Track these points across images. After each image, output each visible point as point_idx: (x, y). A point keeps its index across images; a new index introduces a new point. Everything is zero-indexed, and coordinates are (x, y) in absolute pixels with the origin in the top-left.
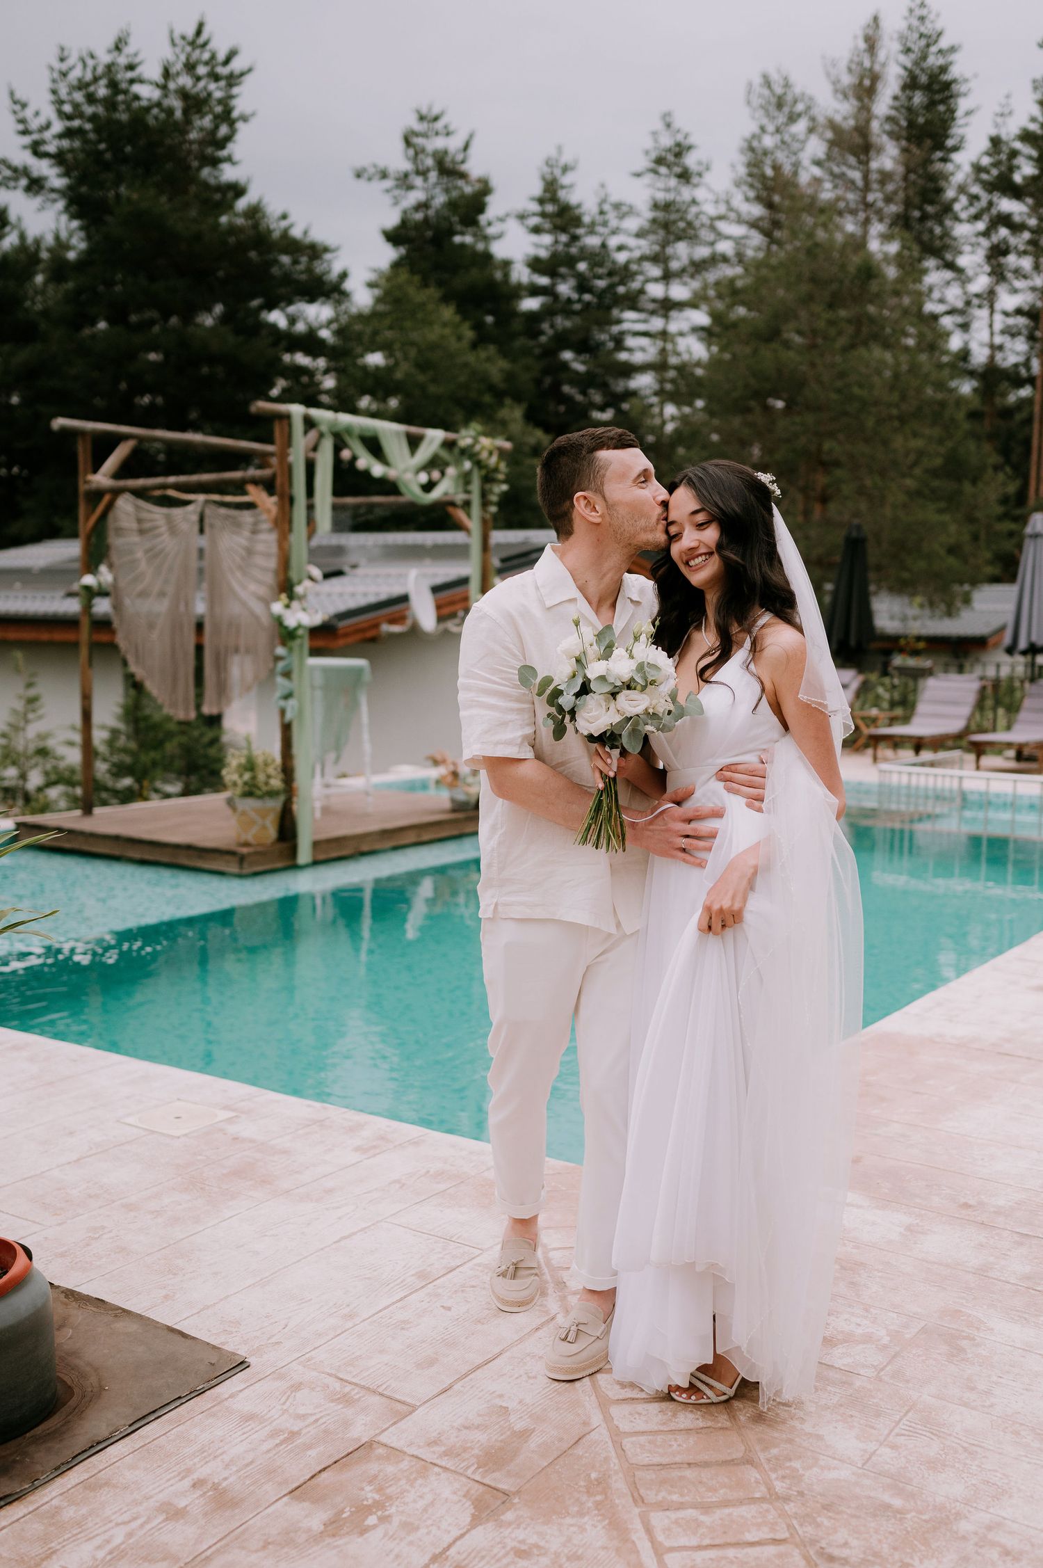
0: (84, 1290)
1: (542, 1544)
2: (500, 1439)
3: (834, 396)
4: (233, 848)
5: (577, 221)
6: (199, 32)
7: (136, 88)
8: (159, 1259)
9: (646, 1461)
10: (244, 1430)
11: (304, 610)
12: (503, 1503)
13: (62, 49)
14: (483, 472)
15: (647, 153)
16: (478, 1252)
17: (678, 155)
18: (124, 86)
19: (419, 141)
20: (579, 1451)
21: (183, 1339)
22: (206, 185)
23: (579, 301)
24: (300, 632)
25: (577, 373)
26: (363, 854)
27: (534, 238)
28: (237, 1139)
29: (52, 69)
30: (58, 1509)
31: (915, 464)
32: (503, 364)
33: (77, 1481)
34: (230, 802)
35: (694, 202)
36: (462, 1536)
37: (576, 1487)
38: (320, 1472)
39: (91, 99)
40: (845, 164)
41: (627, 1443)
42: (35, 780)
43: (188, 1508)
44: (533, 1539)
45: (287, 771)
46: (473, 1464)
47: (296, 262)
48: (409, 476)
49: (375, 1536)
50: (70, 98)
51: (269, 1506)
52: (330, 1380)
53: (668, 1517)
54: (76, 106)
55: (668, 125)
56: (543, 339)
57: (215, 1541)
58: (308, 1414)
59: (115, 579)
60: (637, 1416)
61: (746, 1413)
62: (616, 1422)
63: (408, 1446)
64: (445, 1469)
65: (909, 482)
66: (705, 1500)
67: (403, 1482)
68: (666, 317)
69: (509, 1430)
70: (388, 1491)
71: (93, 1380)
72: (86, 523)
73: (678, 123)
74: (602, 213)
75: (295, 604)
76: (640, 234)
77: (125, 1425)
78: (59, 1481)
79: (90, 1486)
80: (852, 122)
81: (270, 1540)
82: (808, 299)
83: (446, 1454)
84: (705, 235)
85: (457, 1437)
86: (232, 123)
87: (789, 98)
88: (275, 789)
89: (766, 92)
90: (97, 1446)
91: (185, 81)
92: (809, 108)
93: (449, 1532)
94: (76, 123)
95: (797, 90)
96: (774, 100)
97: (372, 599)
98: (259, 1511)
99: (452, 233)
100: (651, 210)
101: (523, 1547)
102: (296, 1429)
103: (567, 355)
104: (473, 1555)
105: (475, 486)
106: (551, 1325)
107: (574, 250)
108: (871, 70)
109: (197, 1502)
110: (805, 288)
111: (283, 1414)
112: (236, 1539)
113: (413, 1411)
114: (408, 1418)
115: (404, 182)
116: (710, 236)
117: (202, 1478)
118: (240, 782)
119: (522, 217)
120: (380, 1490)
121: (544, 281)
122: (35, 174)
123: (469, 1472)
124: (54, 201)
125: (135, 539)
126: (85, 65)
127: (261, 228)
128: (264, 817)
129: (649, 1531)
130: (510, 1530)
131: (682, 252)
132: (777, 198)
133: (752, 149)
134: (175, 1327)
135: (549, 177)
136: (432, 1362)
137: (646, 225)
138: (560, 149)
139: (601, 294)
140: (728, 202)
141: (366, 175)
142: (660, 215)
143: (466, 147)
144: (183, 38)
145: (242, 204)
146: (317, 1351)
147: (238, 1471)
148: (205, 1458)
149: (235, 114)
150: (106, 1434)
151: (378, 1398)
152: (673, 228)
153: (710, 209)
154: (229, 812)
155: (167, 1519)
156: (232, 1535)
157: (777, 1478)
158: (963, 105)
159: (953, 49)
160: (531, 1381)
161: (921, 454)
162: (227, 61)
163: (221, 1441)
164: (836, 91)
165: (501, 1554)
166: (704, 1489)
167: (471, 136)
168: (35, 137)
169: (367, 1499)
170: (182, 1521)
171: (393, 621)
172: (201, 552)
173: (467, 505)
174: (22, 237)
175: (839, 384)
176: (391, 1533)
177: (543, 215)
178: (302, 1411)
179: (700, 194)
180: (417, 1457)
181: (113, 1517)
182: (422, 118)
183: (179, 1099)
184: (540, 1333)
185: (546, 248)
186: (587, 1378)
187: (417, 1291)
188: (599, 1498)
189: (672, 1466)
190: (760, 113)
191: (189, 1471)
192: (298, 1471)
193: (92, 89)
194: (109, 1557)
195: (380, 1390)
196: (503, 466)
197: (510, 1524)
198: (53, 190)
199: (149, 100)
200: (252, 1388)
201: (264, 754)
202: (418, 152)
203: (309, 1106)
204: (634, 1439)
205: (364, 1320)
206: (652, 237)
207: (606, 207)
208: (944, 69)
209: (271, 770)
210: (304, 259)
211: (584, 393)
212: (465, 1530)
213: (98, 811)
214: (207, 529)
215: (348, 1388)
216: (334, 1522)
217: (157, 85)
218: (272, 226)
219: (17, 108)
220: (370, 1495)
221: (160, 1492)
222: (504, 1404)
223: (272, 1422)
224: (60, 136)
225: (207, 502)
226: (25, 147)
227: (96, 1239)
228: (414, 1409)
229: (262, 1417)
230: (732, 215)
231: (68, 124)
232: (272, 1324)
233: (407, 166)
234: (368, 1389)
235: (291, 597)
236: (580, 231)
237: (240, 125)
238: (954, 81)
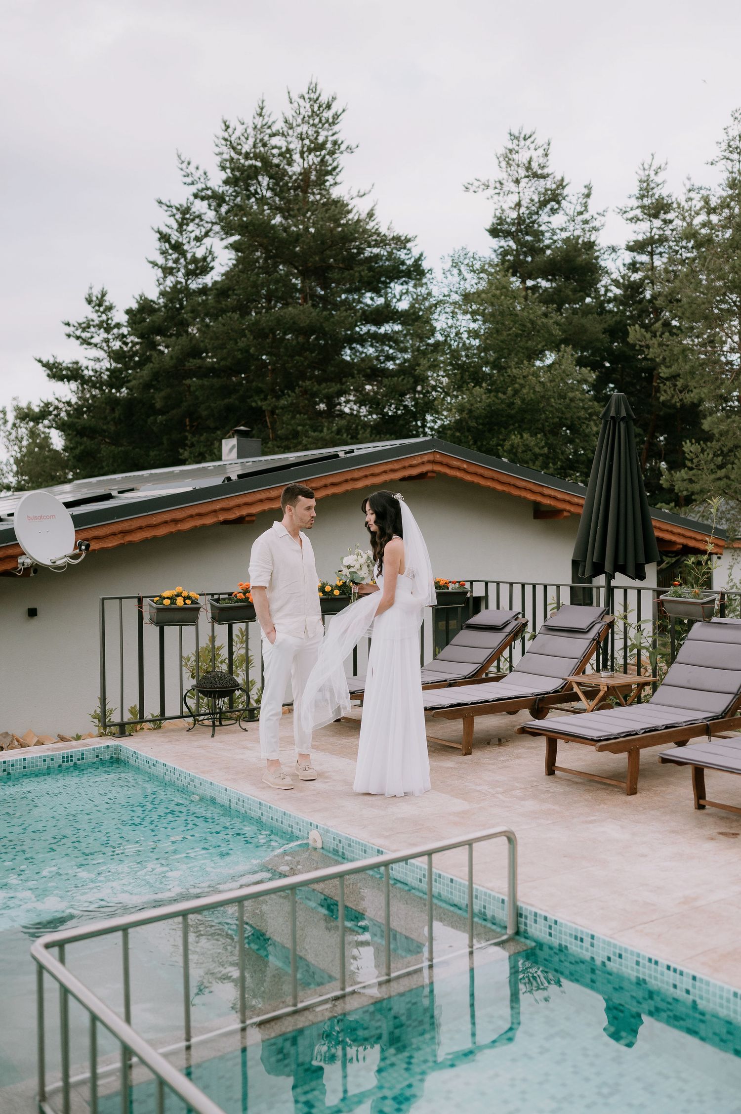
7: (272, 141)
13: (224, 122)
15: (719, 143)
18: (265, 140)
27: (633, 226)
29: (219, 138)
50: (231, 156)
54: (235, 162)
86: (335, 155)
91: (303, 129)
107: (668, 233)
115: (502, 189)
119: (622, 211)
121: (642, 259)
135: (644, 179)
138: (652, 155)
141: (472, 189)
143: (546, 155)
144: (299, 95)
162: (329, 107)
167: (549, 144)
177: (643, 207)
182: (514, 137)
185: (644, 233)
199: (280, 147)
217: (285, 136)
219: (183, 166)
224: (222, 184)
226: (191, 194)
231: (229, 174)
233: (503, 175)
236: (670, 216)
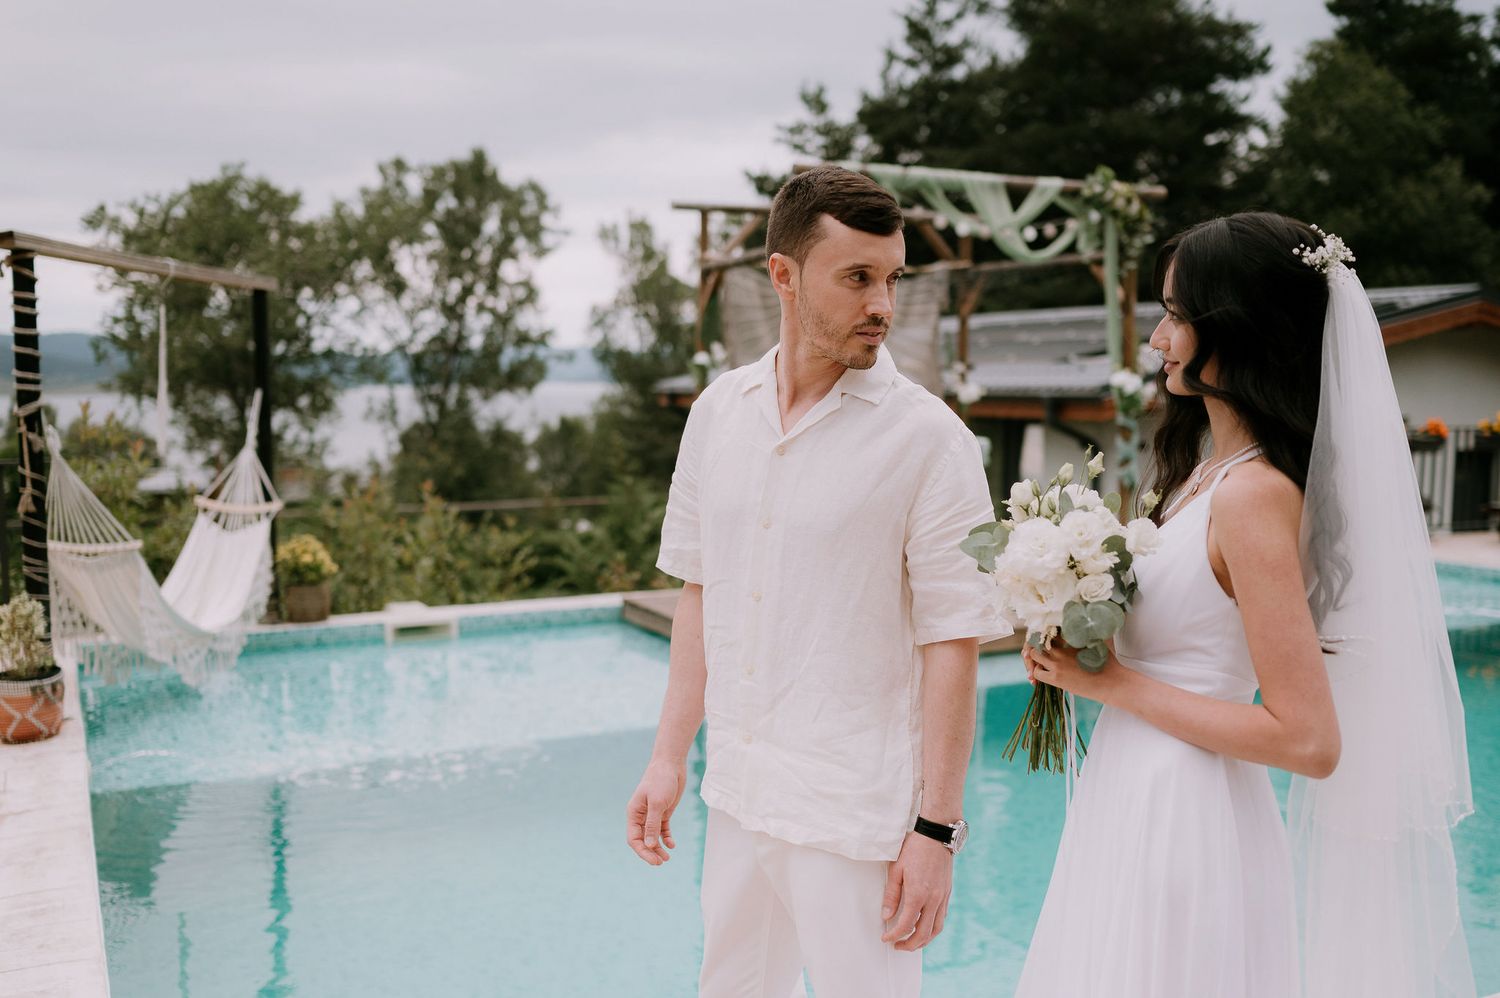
14: (1121, 223)
47: (1220, 43)
48: (1009, 233)
72: (701, 302)
105: (1111, 240)
196: (1148, 216)
210: (1228, 40)
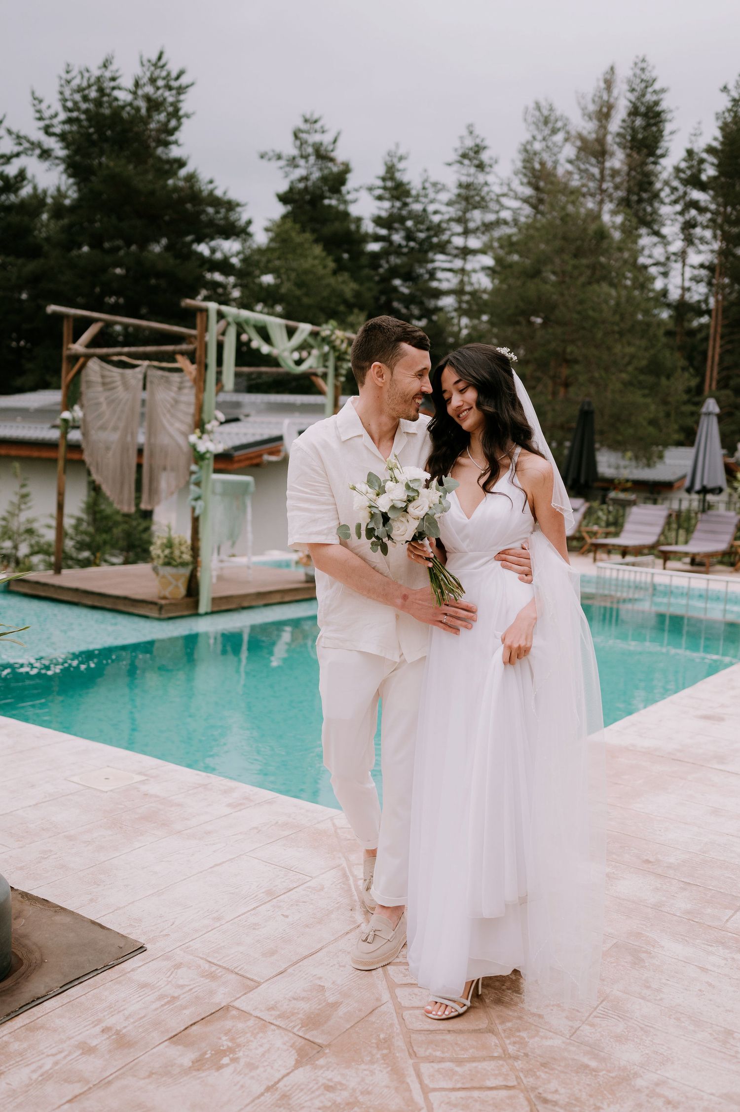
0: (35, 893)
1: (344, 1082)
2: (318, 1008)
3: (575, 316)
4: (155, 600)
5: (407, 193)
6: (160, 58)
7: (116, 93)
8: (88, 874)
9: (419, 1028)
10: (141, 994)
11: (211, 440)
12: (318, 1052)
13: (68, 65)
14: (337, 354)
15: (456, 150)
16: (308, 879)
17: (477, 152)
18: (108, 91)
19: (304, 136)
20: (372, 1018)
21: (101, 929)
22: (159, 159)
23: (407, 246)
24: (208, 455)
25: (403, 294)
26: (244, 608)
27: (378, 203)
28: (147, 794)
29: (61, 78)
30: (7, 1044)
31: (629, 363)
32: (354, 285)
33: (22, 1024)
34: (155, 569)
35: (486, 184)
36: (288, 1074)
37: (370, 1043)
38: (191, 1025)
39: (85, 99)
40: (589, 163)
41: (406, 1014)
42: (24, 550)
43: (98, 1047)
44: (338, 1078)
45: (195, 550)
46: (298, 1025)
47: (217, 212)
48: (286, 354)
49: (227, 1072)
50: (71, 97)
51: (154, 1048)
52: (202, 962)
53: (432, 1067)
54: (75, 103)
55: (471, 133)
56: (381, 271)
57: (116, 1070)
58: (185, 985)
59: (85, 415)
60: (414, 996)
61: (490, 997)
62: (399, 1000)
63: (254, 1010)
64: (279, 1027)
65: (624, 376)
66: (459, 1056)
67: (248, 1035)
68: (465, 259)
69: (325, 1001)
70: (238, 1041)
71: (37, 955)
72: (66, 377)
73: (477, 131)
74: (424, 188)
75: (205, 436)
76: (449, 204)
77: (57, 987)
78: (9, 1024)
79: (31, 1028)
80: (594, 136)
81: (154, 1071)
82: (561, 251)
83: (279, 1016)
84: (493, 206)
85: (288, 1005)
86: (179, 119)
87: (552, 118)
88: (186, 561)
89: (537, 113)
90: (37, 1001)
91: (149, 89)
92: (565, 125)
93: (279, 1071)
94: (75, 114)
95: (558, 113)
96: (542, 119)
97: (258, 438)
98: (147, 1050)
99: (323, 197)
100: (457, 188)
101: (331, 1084)
102: (176, 995)
103: (397, 282)
104: (295, 1088)
105: (331, 363)
106: (357, 931)
107: (404, 213)
108: (608, 102)
109: (104, 1042)
110: (558, 243)
111: (168, 984)
112: (130, 1069)
113: (259, 986)
114: (254, 991)
115: (292, 162)
116: (497, 207)
117: (108, 1025)
118: (162, 555)
119: (370, 189)
120: (232, 1040)
121: (383, 232)
122: (46, 146)
123: (295, 1030)
124: (57, 165)
125: (100, 389)
126: (82, 77)
127: (195, 189)
128: (177, 580)
129: (419, 1076)
130: (322, 1071)
131: (477, 217)
132: (542, 184)
133: (526, 151)
134: (96, 921)
135: (389, 164)
136: (273, 953)
137: (454, 198)
138: (397, 145)
139: (421, 243)
140: (509, 185)
141: (267, 157)
142: (463, 191)
143: (335, 141)
144: (149, 61)
145: (183, 172)
146: (193, 941)
147: (134, 1022)
148: (112, 1012)
149: (181, 113)
150: (43, 992)
151: (234, 976)
152: (471, 201)
153: (497, 189)
154: (153, 575)
155: (83, 1054)
156: (127, 1067)
157: (510, 1044)
158: (668, 128)
159: (663, 91)
160: (342, 969)
161: (633, 357)
162: (177, 78)
163: (124, 1001)
164: (584, 115)
165: (314, 1088)
166: (459, 1049)
167: (339, 134)
168: (47, 122)
169: (223, 1046)
170: (93, 1055)
171: (271, 453)
172: (143, 402)
173: (324, 376)
174: (35, 188)
175: (579, 308)
176: (238, 1070)
177: (385, 188)
178: (181, 982)
179: (491, 179)
180: (259, 1018)
181: (45, 1051)
182: (306, 121)
183: (108, 766)
184: (349, 936)
185: (386, 210)
186: (381, 969)
187: (265, 903)
188: (385, 1052)
189: (438, 1032)
190: (533, 127)
191: (100, 1021)
192: (176, 1024)
193: (86, 92)
194: (40, 1078)
195: (236, 970)
197: (322, 1067)
198: (57, 158)
199: (124, 101)
200: (147, 965)
201: (179, 537)
202: (303, 143)
203: (198, 775)
204: (411, 1012)
205: (227, 922)
206: (457, 206)
207: (427, 185)
208: (657, 103)
209: (183, 548)
210: (223, 211)
211: (407, 307)
212: (290, 1070)
213: (65, 572)
214: (148, 385)
215: (214, 968)
216: (199, 1061)
217: (130, 92)
218: (203, 188)
219: (36, 102)
220: (225, 1043)
221: (79, 1034)
222: (322, 984)
223: (160, 989)
224: (64, 123)
225: (149, 366)
226: (40, 129)
227: (46, 858)
228: (259, 984)
229: (153, 985)
230: (512, 194)
231: (70, 114)
232: (164, 922)
233: (295, 152)
234: (228, 969)
235: (203, 431)
236: (409, 200)
237: (184, 120)
238: (663, 111)
